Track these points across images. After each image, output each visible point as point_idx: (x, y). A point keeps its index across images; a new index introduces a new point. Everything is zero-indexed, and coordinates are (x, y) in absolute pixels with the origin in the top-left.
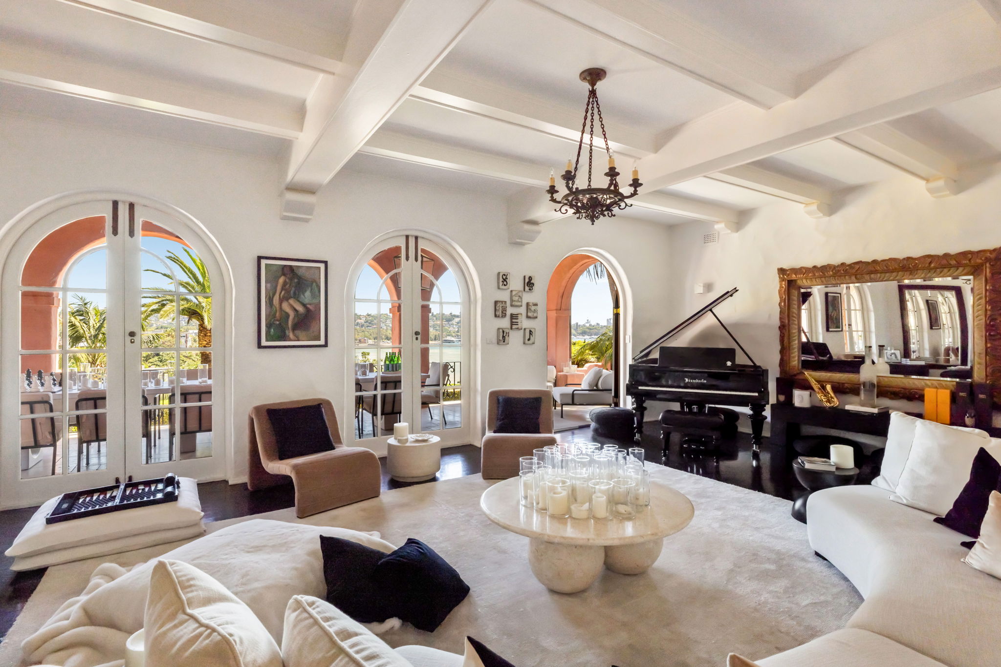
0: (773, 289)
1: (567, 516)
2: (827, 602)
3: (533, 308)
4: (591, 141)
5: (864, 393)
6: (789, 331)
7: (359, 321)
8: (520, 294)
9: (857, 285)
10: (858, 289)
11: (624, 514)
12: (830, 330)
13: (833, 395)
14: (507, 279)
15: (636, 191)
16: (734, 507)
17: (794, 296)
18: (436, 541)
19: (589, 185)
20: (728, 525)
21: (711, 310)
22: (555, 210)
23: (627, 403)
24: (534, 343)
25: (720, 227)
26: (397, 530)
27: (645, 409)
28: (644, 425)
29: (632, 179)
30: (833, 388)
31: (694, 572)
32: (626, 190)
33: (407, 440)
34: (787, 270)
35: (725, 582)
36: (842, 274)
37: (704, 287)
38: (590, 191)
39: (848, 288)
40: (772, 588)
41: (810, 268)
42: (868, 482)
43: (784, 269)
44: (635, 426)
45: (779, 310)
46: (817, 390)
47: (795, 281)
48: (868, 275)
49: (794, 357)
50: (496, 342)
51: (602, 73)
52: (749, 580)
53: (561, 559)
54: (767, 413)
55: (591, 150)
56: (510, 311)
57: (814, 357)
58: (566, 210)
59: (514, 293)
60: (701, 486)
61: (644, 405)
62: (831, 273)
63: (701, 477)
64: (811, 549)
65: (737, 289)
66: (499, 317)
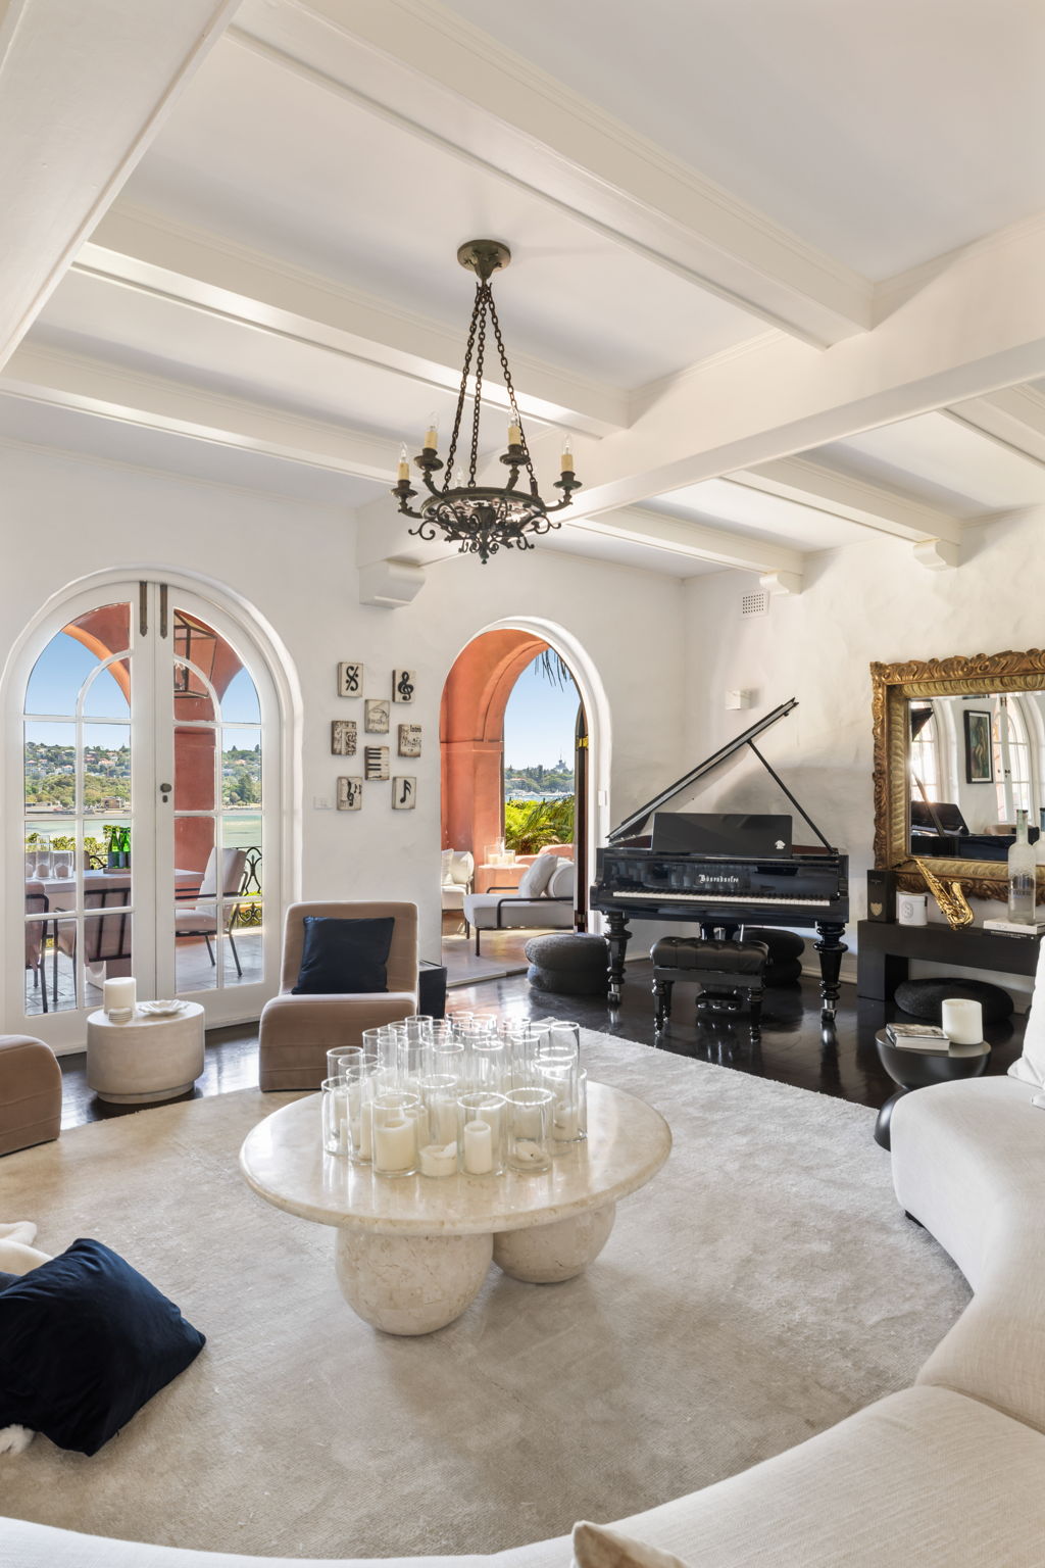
0: (862, 701)
1: (410, 1174)
2: (914, 1313)
3: (411, 736)
4: (478, 389)
5: (1015, 898)
6: (890, 782)
7: (104, 762)
8: (385, 708)
9: (1017, 694)
10: (1018, 701)
11: (530, 1162)
12: (974, 780)
13: (963, 902)
14: (357, 676)
15: (568, 496)
16: (772, 1128)
17: (898, 716)
18: (158, 1234)
19: (472, 481)
20: (755, 1166)
21: (749, 741)
22: (410, 531)
23: (598, 925)
24: (413, 808)
25: (768, 581)
26: (77, 1214)
27: (628, 935)
28: (625, 967)
29: (561, 472)
30: (964, 888)
31: (674, 1269)
32: (550, 495)
33: (129, 1016)
34: (886, 667)
35: (732, 1286)
36: (978, 674)
37: (742, 696)
38: (472, 492)
39: (1003, 702)
40: (817, 1293)
41: (925, 664)
42: (1001, 1069)
43: (881, 665)
44: (609, 969)
45: (872, 742)
46: (936, 893)
47: (901, 687)
48: (1022, 678)
49: (899, 831)
50: (335, 807)
51: (501, 250)
52: (778, 1277)
53: (397, 1266)
54: (850, 938)
55: (477, 408)
56: (363, 741)
57: (935, 830)
58: (432, 532)
59: (372, 705)
60: (719, 1085)
61: (627, 928)
62: (960, 672)
63: (722, 1067)
64: (899, 1206)
65: (796, 701)
66: (340, 753)
